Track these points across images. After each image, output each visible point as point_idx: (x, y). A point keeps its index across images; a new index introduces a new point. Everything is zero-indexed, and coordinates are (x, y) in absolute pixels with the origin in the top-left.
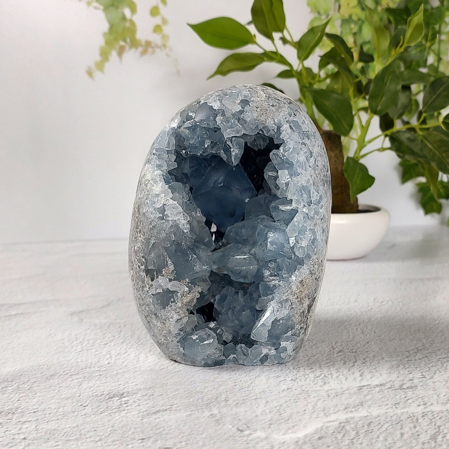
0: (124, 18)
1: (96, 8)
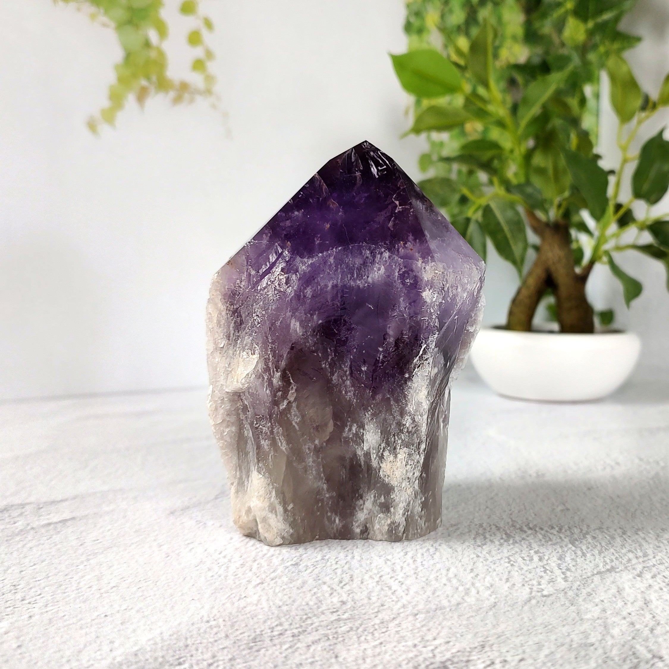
0: (147, 44)
1: (104, 25)
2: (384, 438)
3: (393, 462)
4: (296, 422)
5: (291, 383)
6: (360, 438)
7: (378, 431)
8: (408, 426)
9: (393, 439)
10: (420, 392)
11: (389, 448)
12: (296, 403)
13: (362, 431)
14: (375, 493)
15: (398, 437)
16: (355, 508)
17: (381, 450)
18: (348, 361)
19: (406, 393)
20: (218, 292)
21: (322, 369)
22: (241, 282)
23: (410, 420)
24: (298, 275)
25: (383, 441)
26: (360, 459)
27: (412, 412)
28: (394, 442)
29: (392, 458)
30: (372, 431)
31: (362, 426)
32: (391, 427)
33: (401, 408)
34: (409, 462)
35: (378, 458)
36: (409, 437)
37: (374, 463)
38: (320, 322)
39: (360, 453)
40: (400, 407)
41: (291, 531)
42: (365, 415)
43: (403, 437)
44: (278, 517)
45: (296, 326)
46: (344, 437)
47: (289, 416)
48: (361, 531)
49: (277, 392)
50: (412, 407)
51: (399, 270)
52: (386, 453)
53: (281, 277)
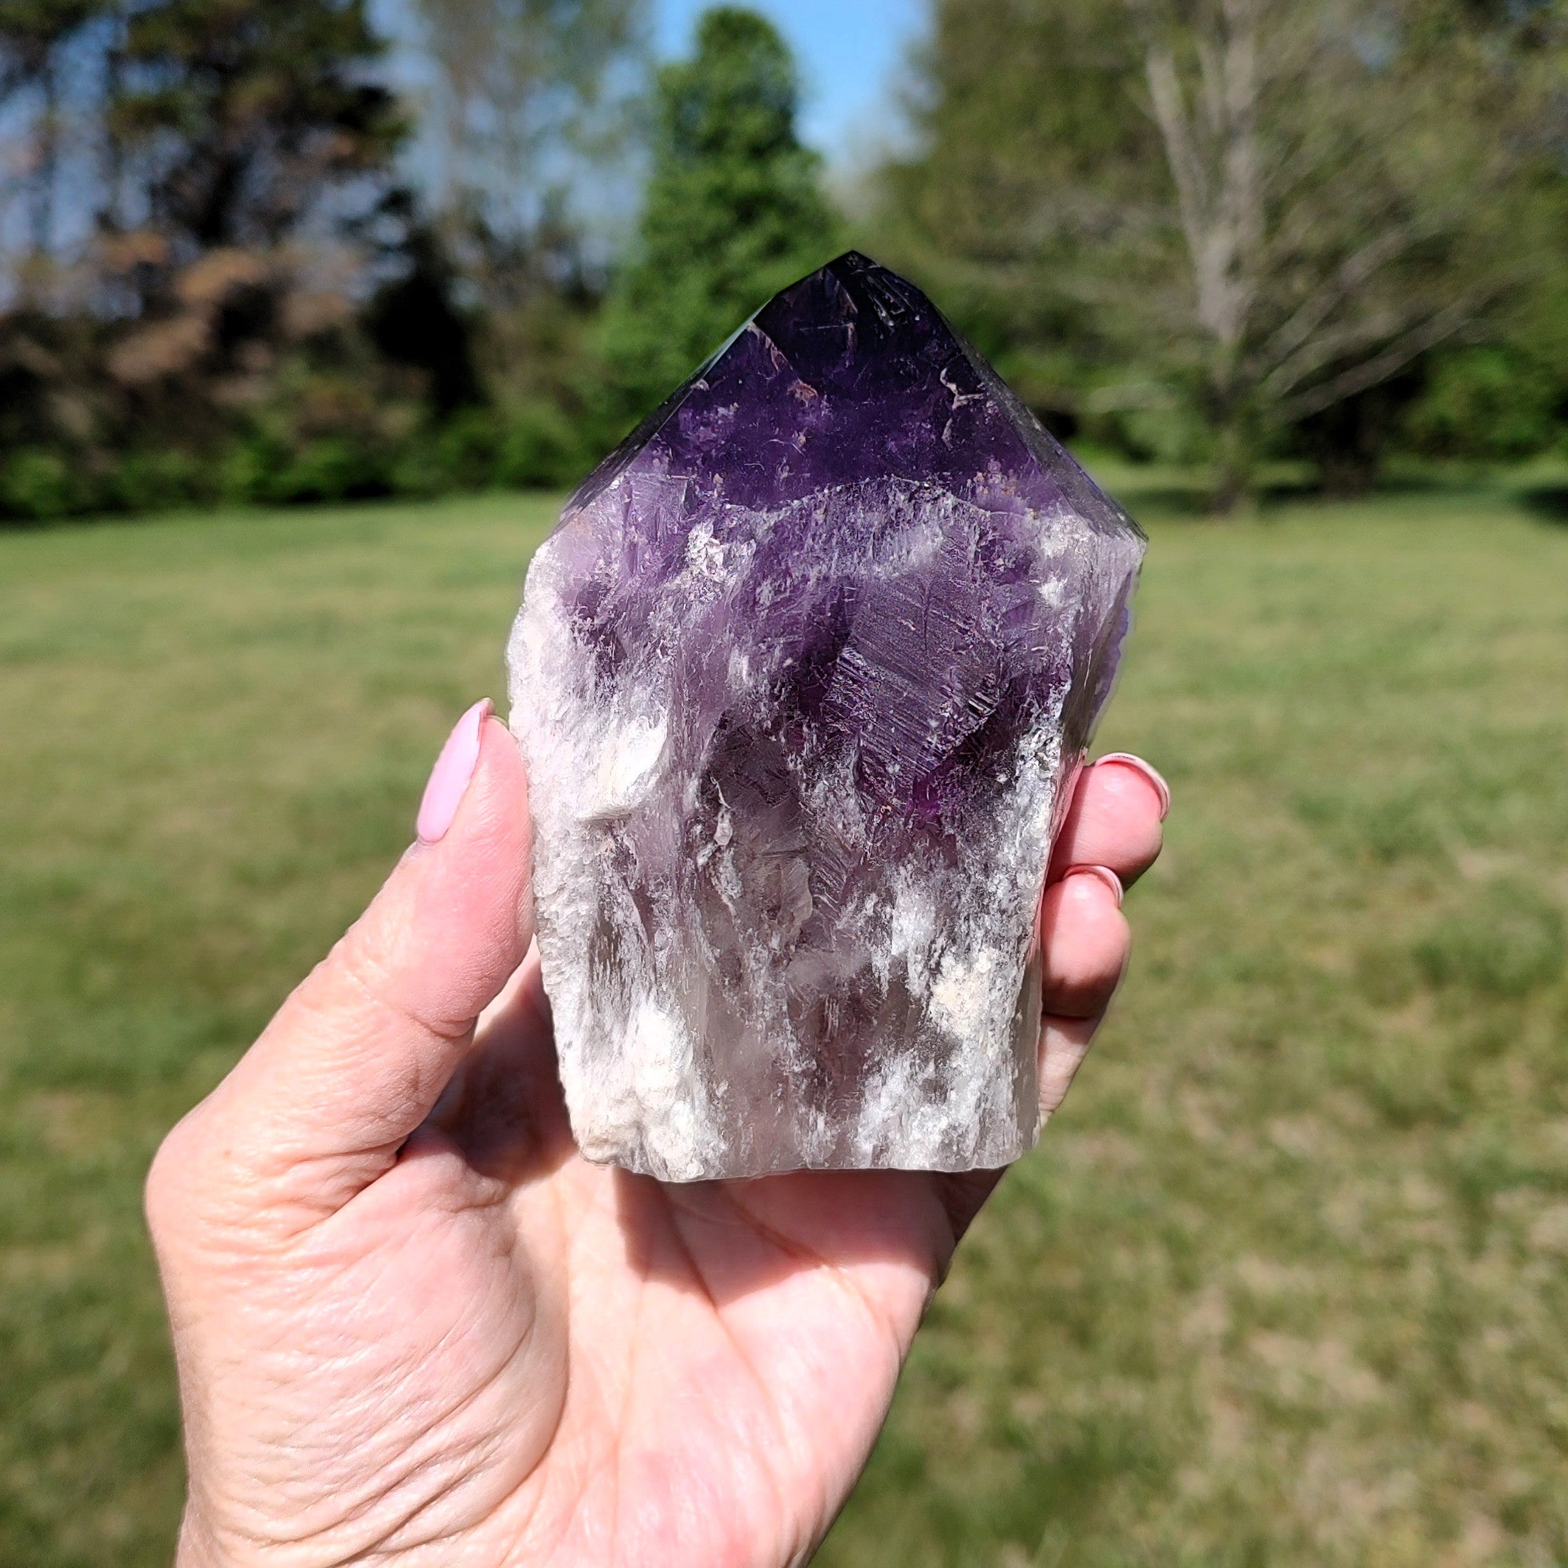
2: (945, 924)
3: (964, 980)
4: (731, 898)
5: (721, 805)
6: (883, 928)
7: (930, 910)
8: (1001, 896)
9: (964, 928)
10: (1036, 815)
11: (953, 949)
12: (732, 852)
13: (888, 909)
14: (914, 1058)
15: (975, 921)
16: (862, 1094)
17: (936, 955)
18: (852, 753)
19: (999, 819)
20: (551, 589)
21: (788, 773)
22: (608, 563)
23: (1006, 884)
24: (754, 545)
25: (942, 931)
26: (879, 977)
27: (1013, 862)
28: (968, 934)
29: (960, 971)
30: (916, 909)
31: (889, 898)
32: (960, 898)
33: (985, 854)
34: (997, 983)
35: (927, 973)
36: (1002, 922)
37: (915, 986)
38: (789, 662)
39: (881, 963)
40: (983, 852)
41: (723, 1147)
42: (899, 874)
43: (987, 924)
44: (697, 1111)
45: (740, 664)
46: (838, 931)
47: (714, 881)
48: (875, 1147)
49: (692, 825)
50: (1013, 851)
51: (981, 538)
52: (947, 961)
53: (712, 551)
